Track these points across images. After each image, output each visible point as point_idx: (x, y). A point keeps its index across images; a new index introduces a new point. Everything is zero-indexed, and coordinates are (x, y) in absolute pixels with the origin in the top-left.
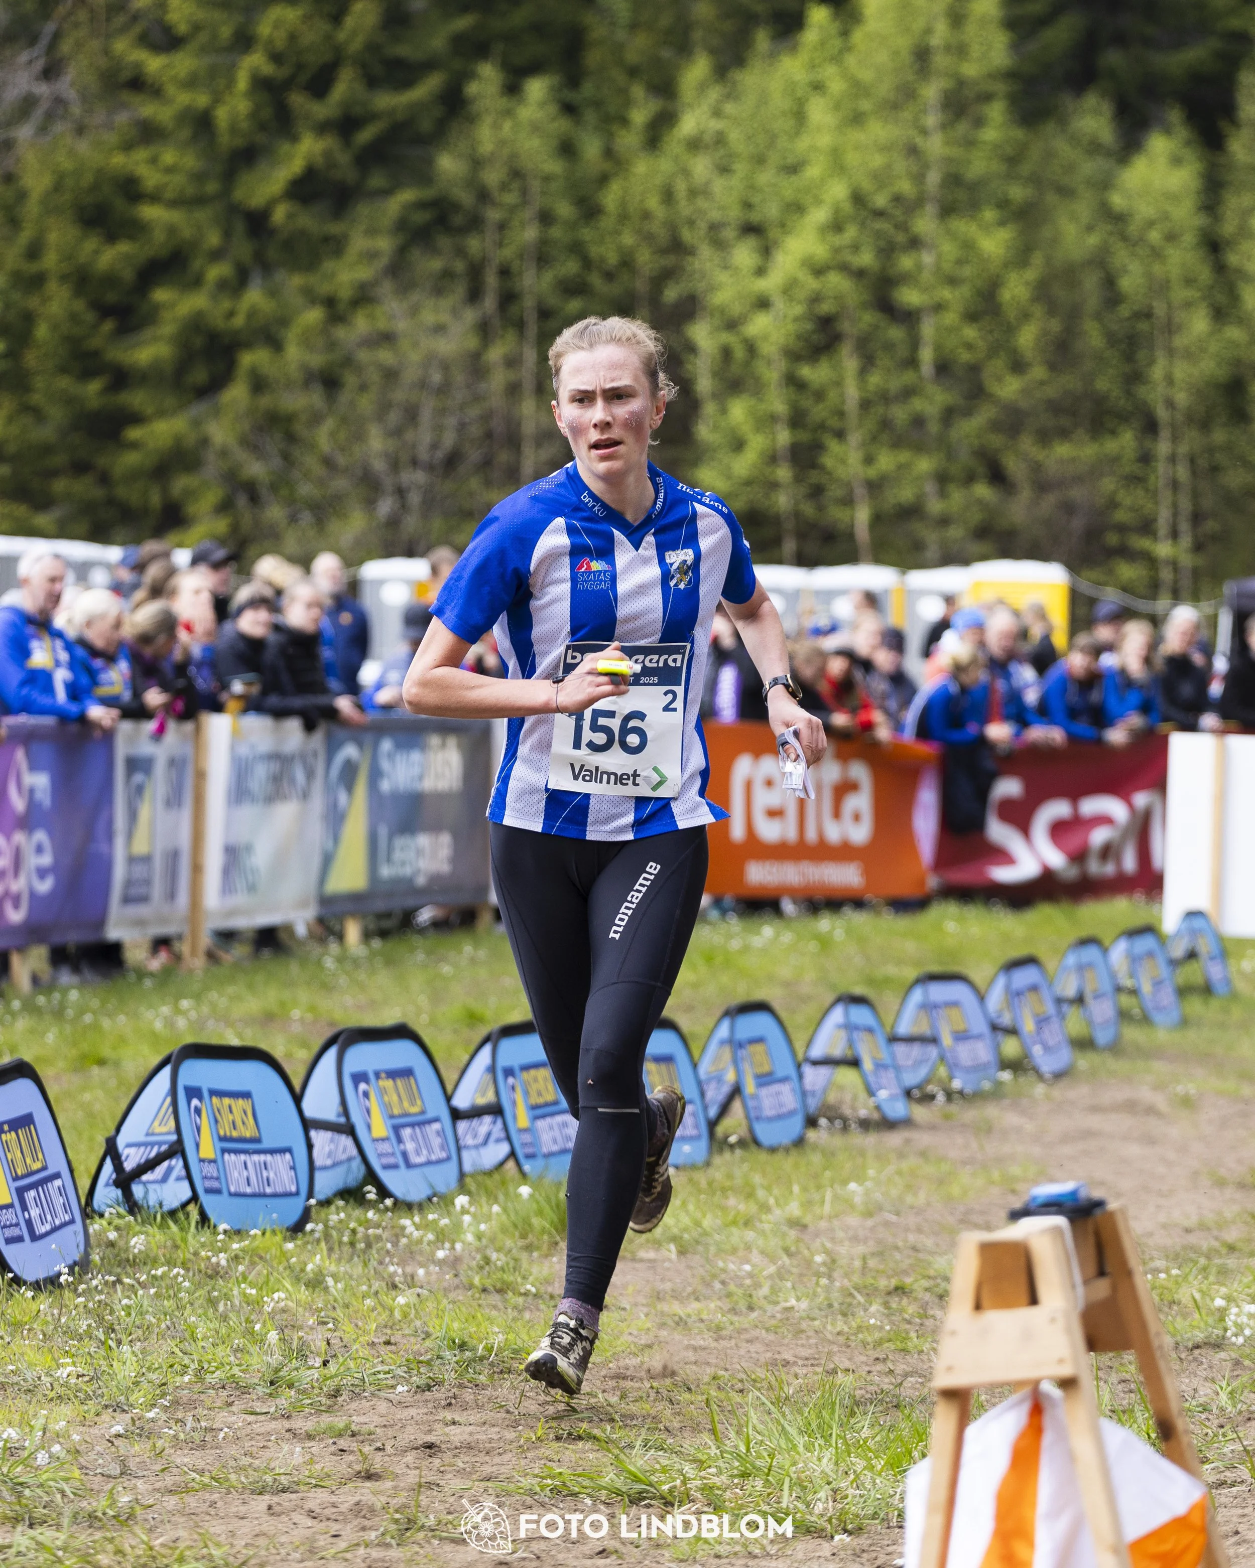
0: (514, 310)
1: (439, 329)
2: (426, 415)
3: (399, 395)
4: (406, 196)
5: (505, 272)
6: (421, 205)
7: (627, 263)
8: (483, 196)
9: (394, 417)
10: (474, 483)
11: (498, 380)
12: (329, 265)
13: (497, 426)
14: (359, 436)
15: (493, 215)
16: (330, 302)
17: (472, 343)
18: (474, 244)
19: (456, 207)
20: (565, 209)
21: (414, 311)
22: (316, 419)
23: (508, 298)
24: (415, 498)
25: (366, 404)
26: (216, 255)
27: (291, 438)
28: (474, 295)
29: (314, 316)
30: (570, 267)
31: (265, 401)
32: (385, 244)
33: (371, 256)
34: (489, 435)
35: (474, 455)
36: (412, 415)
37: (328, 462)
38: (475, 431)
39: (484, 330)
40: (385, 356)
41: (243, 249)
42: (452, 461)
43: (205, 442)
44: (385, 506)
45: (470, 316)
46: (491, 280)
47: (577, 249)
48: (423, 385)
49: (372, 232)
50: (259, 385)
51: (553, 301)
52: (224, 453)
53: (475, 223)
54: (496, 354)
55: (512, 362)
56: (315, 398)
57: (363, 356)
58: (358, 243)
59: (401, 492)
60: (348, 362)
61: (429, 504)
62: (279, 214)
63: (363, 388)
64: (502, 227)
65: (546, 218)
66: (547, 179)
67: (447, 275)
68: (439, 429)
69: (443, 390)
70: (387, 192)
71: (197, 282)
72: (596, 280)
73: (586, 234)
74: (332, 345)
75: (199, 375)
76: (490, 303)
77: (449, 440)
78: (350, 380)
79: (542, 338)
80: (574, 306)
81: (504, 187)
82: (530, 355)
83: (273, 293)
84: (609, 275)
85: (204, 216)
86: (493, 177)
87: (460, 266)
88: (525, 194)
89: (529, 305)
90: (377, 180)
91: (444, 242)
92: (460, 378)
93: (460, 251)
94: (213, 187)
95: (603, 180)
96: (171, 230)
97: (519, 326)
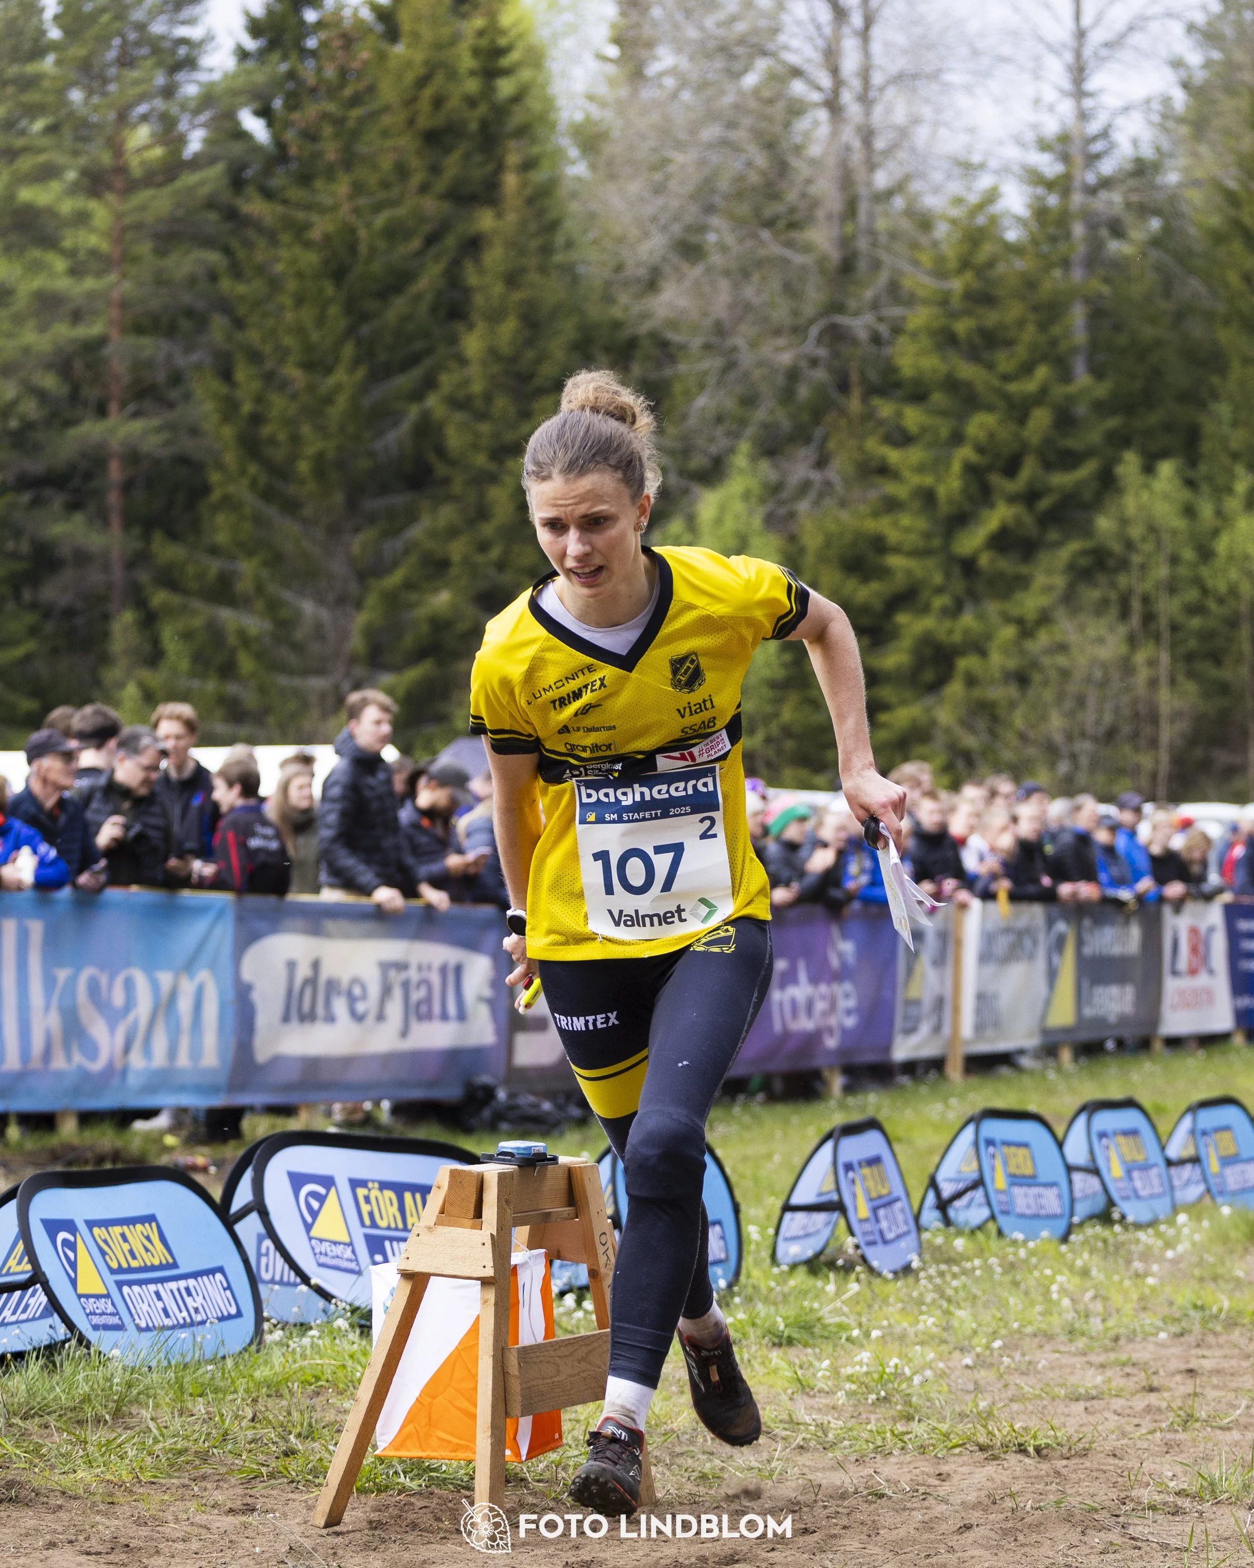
0: (1153, 626)
1: (1100, 641)
2: (1092, 701)
3: (1072, 688)
4: (1074, 546)
5: (1146, 600)
6: (1084, 553)
7: (1233, 591)
8: (1130, 545)
9: (1069, 704)
10: (1127, 749)
11: (1142, 676)
12: (1019, 596)
13: (1142, 709)
14: (1044, 718)
15: (1136, 559)
16: (1020, 622)
17: (1123, 649)
18: (1123, 580)
19: (1109, 553)
20: (1188, 554)
21: (1082, 628)
22: (1012, 705)
23: (1149, 618)
24: (1084, 761)
25: (1048, 695)
26: (940, 590)
27: (995, 719)
28: (1124, 614)
29: (1008, 632)
30: (1192, 595)
31: (977, 693)
32: (1060, 581)
33: (1049, 589)
34: (1137, 715)
35: (1126, 729)
36: (1081, 702)
37: (1023, 737)
38: (1126, 712)
39: (1132, 641)
40: (1061, 660)
41: (959, 585)
42: (1111, 735)
43: (933, 723)
44: (1063, 767)
45: (1122, 630)
46: (1136, 605)
47: (1198, 582)
48: (1088, 680)
49: (1049, 572)
50: (971, 681)
51: (1180, 619)
52: (948, 731)
53: (1124, 565)
54: (1140, 657)
55: (1152, 663)
56: (1013, 691)
57: (1046, 661)
58: (1040, 579)
59: (1074, 757)
60: (1035, 665)
61: (1094, 765)
62: (984, 560)
63: (1046, 683)
64: (1143, 567)
65: (1174, 560)
66: (1174, 532)
67: (1104, 603)
68: (1100, 711)
69: (1103, 684)
70: (1058, 544)
71: (925, 609)
72: (1212, 605)
73: (1205, 572)
74: (1022, 652)
75: (929, 676)
76: (1135, 620)
77: (1108, 718)
78: (1037, 677)
79: (1173, 646)
80: (1196, 622)
81: (1144, 539)
82: (1165, 658)
83: (980, 616)
84: (1221, 601)
85: (931, 563)
86: (1136, 532)
87: (1113, 596)
88: (1159, 543)
89: (1163, 622)
90: (1053, 535)
91: (1102, 579)
92: (1115, 675)
93: (1113, 585)
94: (937, 542)
95: (1216, 533)
96: (909, 572)
97: (1157, 637)
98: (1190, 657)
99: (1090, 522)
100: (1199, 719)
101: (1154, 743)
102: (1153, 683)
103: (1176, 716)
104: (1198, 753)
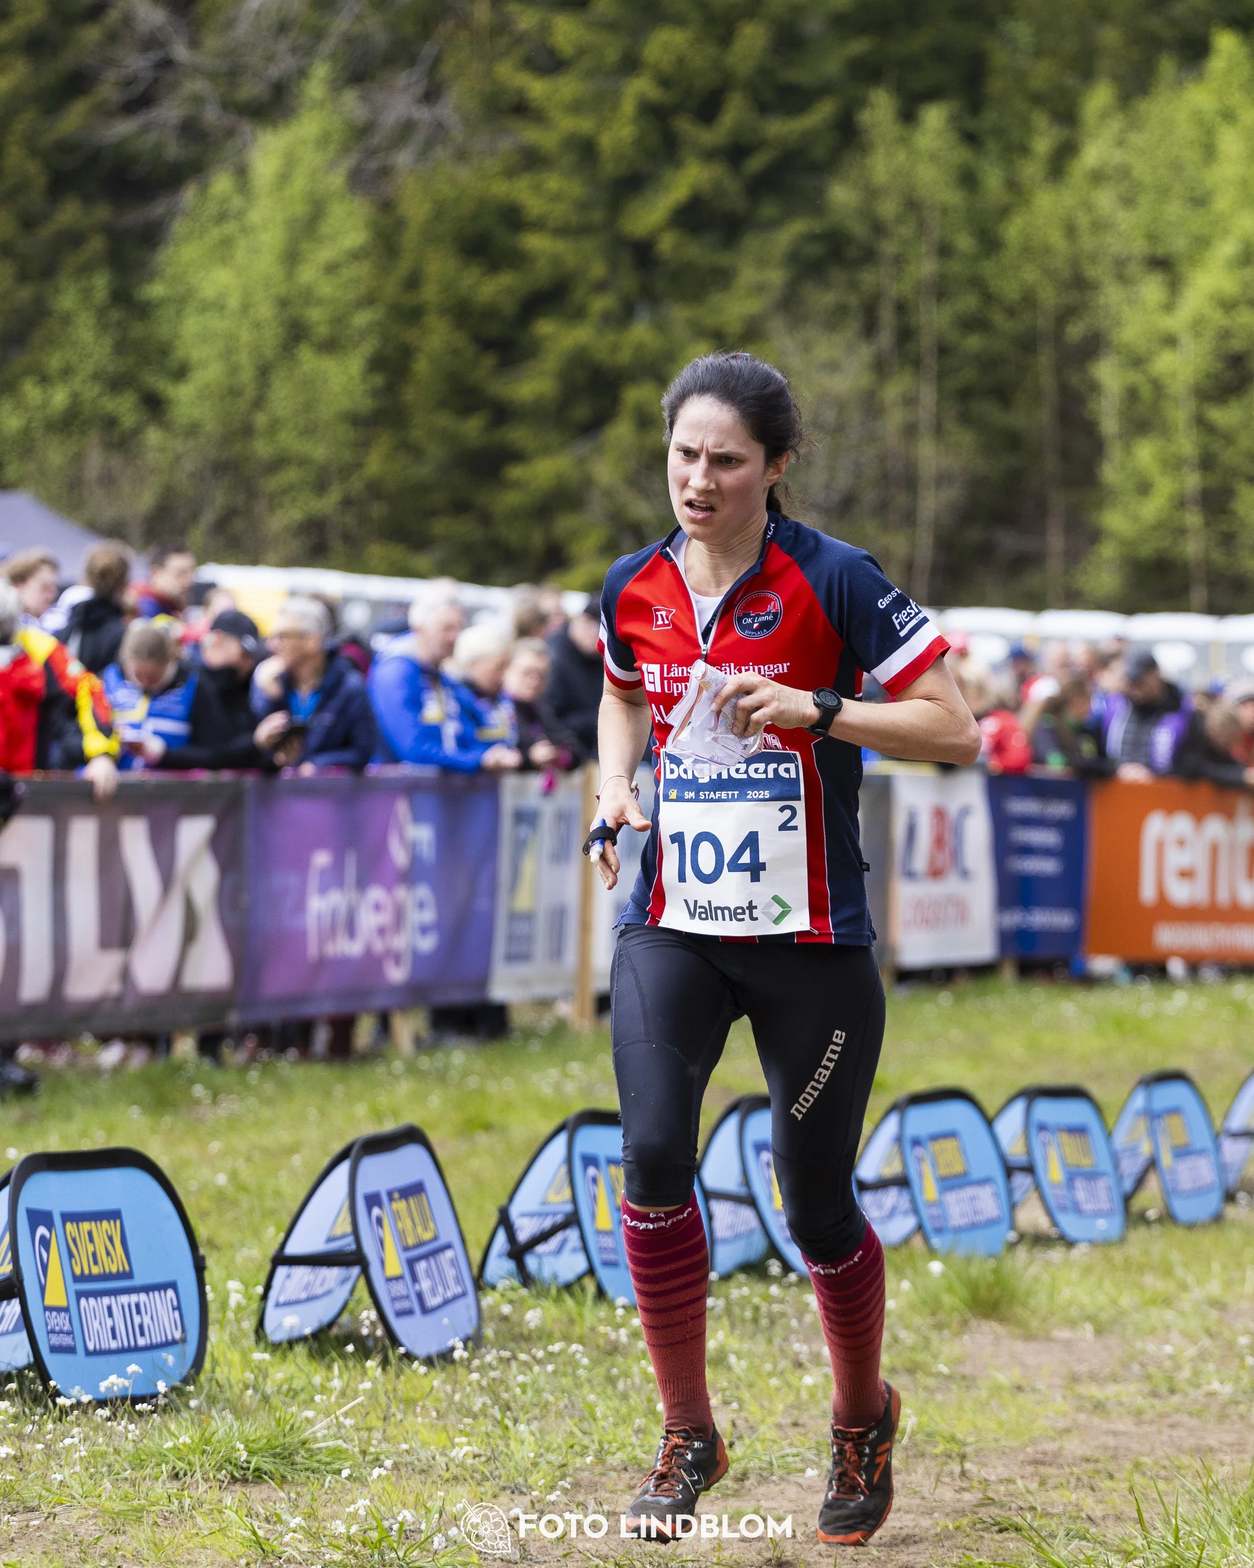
0: (912, 347)
1: (833, 367)
2: (819, 457)
4: (799, 227)
5: (901, 308)
6: (812, 237)
8: (879, 229)
10: (871, 526)
11: (894, 419)
12: (716, 298)
13: (894, 467)
15: (888, 248)
16: (718, 337)
17: (868, 380)
18: (868, 278)
19: (849, 239)
20: (964, 242)
21: (807, 347)
23: (905, 335)
26: (601, 287)
28: (870, 329)
30: (969, 302)
31: (651, 439)
32: (776, 277)
33: (760, 288)
34: (885, 476)
35: (870, 498)
38: (871, 472)
39: (880, 367)
41: (629, 281)
42: (847, 503)
43: (588, 481)
45: (865, 352)
46: (887, 316)
47: (978, 284)
48: (816, 425)
49: (762, 263)
50: (644, 425)
51: (952, 337)
52: (609, 493)
53: (869, 256)
54: (892, 392)
55: (910, 401)
58: (747, 275)
62: (667, 244)
64: (898, 260)
65: (945, 251)
66: (944, 210)
67: (841, 312)
68: (833, 469)
69: (839, 429)
70: (775, 224)
71: (578, 315)
72: (998, 318)
73: (988, 268)
75: (584, 411)
76: (885, 338)
77: (844, 480)
79: (941, 376)
80: (973, 342)
81: (900, 220)
82: (928, 395)
83: (660, 326)
84: (1011, 312)
85: (589, 245)
86: (888, 208)
87: (853, 300)
88: (922, 226)
89: (926, 342)
90: (768, 210)
91: (838, 275)
92: (855, 417)
93: (853, 285)
94: (597, 216)
95: (1004, 212)
96: (556, 260)
97: (917, 363)
98: (965, 394)
99: (820, 192)
100: (976, 484)
101: (909, 518)
102: (910, 431)
103: (943, 479)
104: (974, 535)
